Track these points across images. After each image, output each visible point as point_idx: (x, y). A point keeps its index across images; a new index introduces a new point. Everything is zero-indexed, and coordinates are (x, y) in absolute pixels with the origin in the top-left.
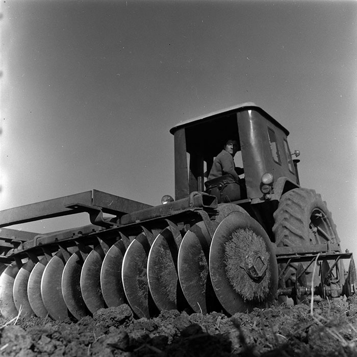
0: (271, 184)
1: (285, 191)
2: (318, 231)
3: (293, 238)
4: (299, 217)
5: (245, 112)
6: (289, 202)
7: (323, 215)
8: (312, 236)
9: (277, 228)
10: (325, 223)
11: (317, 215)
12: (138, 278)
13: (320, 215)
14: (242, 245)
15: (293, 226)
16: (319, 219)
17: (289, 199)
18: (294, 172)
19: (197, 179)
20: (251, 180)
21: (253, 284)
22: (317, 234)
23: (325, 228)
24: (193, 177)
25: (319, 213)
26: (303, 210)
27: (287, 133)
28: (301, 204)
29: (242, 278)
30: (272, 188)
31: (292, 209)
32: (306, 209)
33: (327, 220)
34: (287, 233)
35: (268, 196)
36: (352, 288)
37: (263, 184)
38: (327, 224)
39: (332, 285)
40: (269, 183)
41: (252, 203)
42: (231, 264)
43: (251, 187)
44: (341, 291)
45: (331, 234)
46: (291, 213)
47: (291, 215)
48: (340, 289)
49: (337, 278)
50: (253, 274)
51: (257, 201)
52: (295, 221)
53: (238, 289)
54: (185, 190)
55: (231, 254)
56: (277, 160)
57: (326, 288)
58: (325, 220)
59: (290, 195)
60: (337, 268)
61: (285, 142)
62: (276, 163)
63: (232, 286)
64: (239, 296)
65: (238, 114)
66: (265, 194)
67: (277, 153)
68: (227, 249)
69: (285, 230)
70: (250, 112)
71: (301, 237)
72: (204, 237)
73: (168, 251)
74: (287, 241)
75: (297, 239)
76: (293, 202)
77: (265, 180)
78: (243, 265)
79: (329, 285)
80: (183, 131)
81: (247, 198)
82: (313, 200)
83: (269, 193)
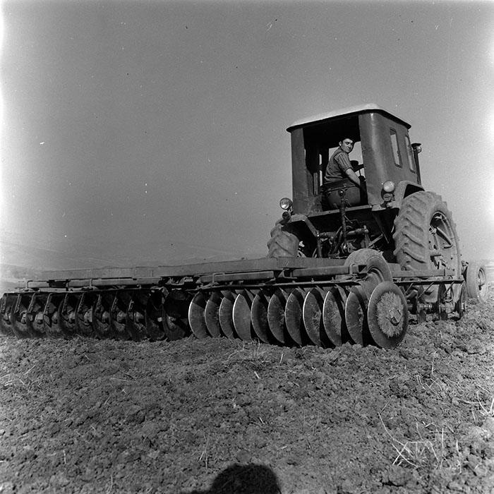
0: (392, 192)
1: (406, 194)
2: (438, 231)
3: (413, 246)
4: (420, 225)
5: (367, 115)
6: (410, 209)
7: (443, 217)
8: (431, 238)
9: (397, 236)
10: (444, 224)
11: (437, 217)
12: (313, 318)
13: (441, 218)
14: (387, 303)
15: (413, 234)
16: (439, 221)
17: (410, 206)
18: (415, 171)
19: (313, 175)
20: (372, 186)
21: (394, 327)
22: (436, 235)
23: (444, 228)
24: (309, 174)
25: (439, 215)
26: (424, 217)
27: (408, 126)
28: (422, 212)
29: (387, 324)
30: (394, 196)
31: (412, 216)
32: (426, 216)
33: (447, 221)
34: (407, 241)
35: (389, 204)
36: (462, 306)
37: (384, 192)
38: (447, 225)
39: (447, 304)
40: (390, 191)
41: (373, 210)
42: (380, 316)
43: (372, 193)
44: (453, 309)
45: (451, 235)
46: (412, 221)
47: (412, 224)
48: (453, 307)
49: (451, 298)
50: (393, 322)
51: (378, 208)
52: (416, 229)
53: (384, 331)
54: (304, 193)
55: (381, 310)
56: (398, 162)
57: (441, 306)
58: (445, 221)
59: (411, 201)
60: (452, 290)
61: (406, 138)
62: (398, 166)
63: (381, 330)
64: (385, 335)
65: (360, 117)
66: (386, 202)
67: (399, 152)
68: (378, 307)
69: (406, 238)
70: (372, 115)
71: (421, 245)
72: (360, 295)
73: (335, 303)
74: (407, 249)
75: (417, 246)
76: (414, 210)
77: (387, 188)
78: (387, 316)
79: (444, 303)
80: (301, 130)
81: (367, 204)
82: (433, 205)
83: (390, 201)
